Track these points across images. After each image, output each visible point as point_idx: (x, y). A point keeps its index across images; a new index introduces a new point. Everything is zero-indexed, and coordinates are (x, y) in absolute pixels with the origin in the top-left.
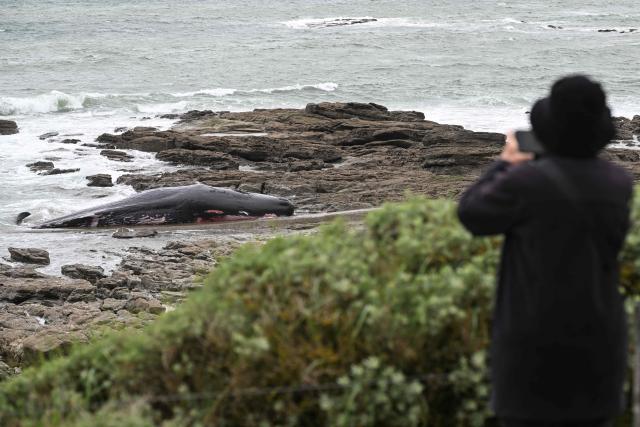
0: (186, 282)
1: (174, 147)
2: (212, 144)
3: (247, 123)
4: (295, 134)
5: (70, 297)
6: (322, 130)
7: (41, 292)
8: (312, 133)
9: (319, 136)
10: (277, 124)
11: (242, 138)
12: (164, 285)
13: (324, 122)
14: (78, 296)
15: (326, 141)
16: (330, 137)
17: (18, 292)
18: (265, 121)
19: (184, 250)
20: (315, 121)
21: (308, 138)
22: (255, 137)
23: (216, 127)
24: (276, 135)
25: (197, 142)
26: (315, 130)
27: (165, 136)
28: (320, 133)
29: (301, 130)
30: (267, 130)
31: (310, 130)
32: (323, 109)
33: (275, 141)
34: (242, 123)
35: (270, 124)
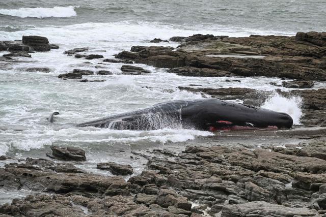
0: (207, 182)
1: (184, 65)
2: (217, 63)
3: (246, 47)
4: (287, 58)
5: (108, 191)
6: (311, 55)
7: (82, 186)
8: (302, 58)
9: (308, 61)
10: (271, 49)
11: (242, 60)
12: (188, 184)
13: (312, 48)
14: (114, 190)
15: (315, 64)
16: (318, 61)
17: (63, 184)
18: (261, 46)
19: (201, 154)
20: (304, 47)
21: (299, 61)
22: (254, 60)
23: (220, 50)
24: (271, 58)
25: (204, 62)
26: (304, 55)
27: (177, 55)
28: (309, 58)
29: (293, 55)
30: (263, 54)
31: (300, 55)
32: (311, 37)
33: (271, 63)
34: (241, 46)
35: (266, 49)
